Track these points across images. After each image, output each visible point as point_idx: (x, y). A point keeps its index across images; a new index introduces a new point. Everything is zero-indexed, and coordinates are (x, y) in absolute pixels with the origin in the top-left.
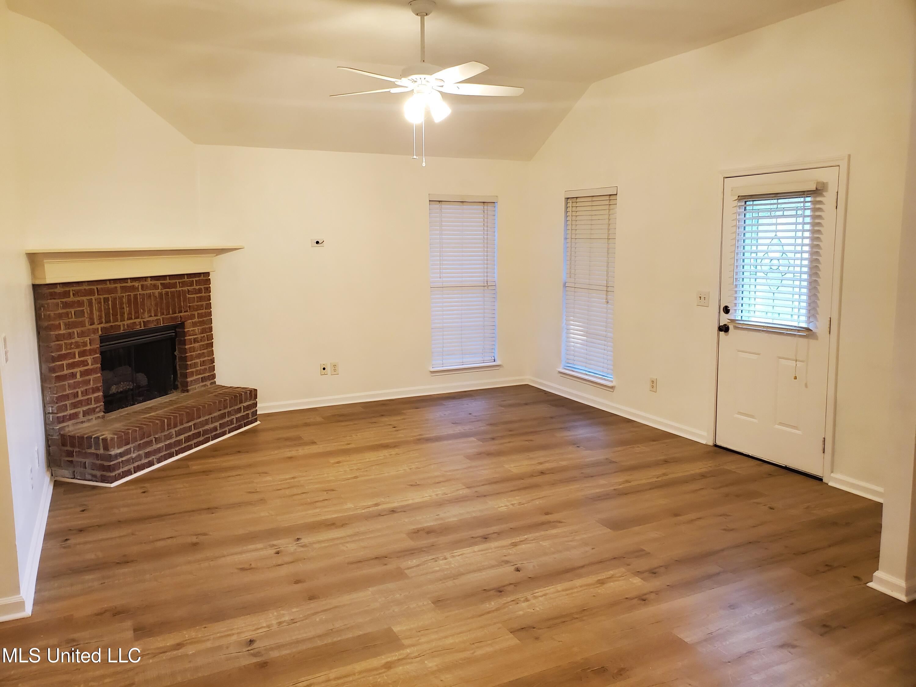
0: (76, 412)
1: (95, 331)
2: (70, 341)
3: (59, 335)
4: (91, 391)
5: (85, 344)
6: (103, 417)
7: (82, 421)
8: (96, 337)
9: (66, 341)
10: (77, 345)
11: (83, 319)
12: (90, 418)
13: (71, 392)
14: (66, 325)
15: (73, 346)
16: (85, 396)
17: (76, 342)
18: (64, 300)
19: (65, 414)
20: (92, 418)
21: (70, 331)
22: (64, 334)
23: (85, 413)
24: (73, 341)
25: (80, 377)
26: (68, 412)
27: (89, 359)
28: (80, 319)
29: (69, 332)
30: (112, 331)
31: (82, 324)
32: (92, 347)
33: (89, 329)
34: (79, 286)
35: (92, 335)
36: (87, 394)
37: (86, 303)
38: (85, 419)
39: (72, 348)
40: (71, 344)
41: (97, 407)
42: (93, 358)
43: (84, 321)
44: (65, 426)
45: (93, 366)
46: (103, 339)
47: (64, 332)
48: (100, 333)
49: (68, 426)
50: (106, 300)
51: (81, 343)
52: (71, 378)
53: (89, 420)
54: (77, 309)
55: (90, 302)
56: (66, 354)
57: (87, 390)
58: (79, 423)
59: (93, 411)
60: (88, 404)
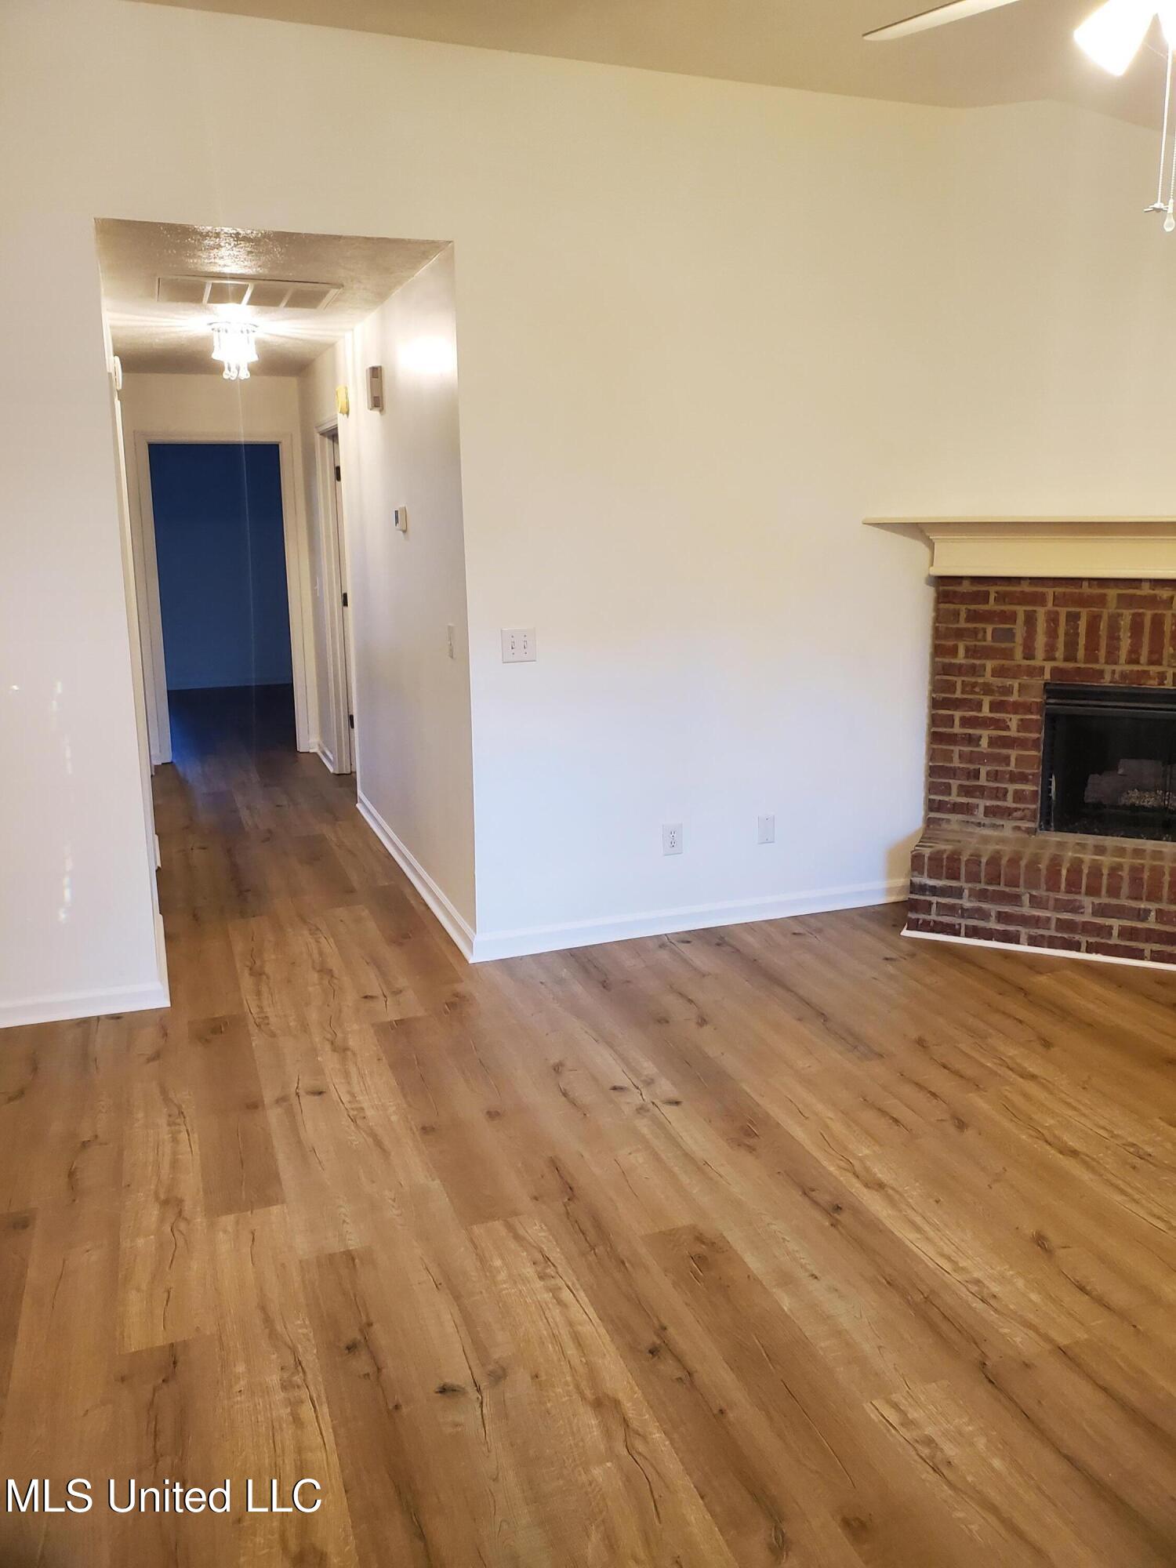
0: (968, 803)
1: (1034, 672)
2: (973, 680)
3: (951, 665)
4: (1008, 776)
5: (1008, 691)
6: (1029, 831)
7: (979, 823)
8: (1038, 682)
9: (963, 678)
10: (987, 689)
11: (1012, 645)
12: (998, 823)
13: (962, 766)
14: (967, 649)
15: (977, 690)
16: (992, 781)
17: (985, 684)
18: (973, 607)
19: (946, 798)
20: (1003, 825)
21: (977, 662)
22: (960, 666)
23: (988, 812)
24: (981, 680)
25: (989, 747)
26: (951, 798)
27: (1014, 721)
28: (1003, 645)
29: (973, 664)
30: (1077, 679)
31: (1008, 654)
32: (1021, 700)
33: (1019, 666)
34: (1008, 586)
35: (1025, 678)
36: (996, 780)
37: (1021, 618)
38: (987, 821)
39: (975, 692)
40: (975, 685)
41: (1016, 810)
42: (1022, 720)
43: (1012, 650)
44: (943, 819)
45: (1021, 734)
46: (1050, 690)
47: (963, 661)
48: (1047, 676)
49: (948, 821)
50: (1073, 618)
51: (997, 687)
52: (967, 742)
53: (994, 826)
54: (998, 626)
55: (1030, 619)
56: (960, 699)
57: (999, 773)
58: (972, 823)
59: (1007, 813)
60: (997, 798)
